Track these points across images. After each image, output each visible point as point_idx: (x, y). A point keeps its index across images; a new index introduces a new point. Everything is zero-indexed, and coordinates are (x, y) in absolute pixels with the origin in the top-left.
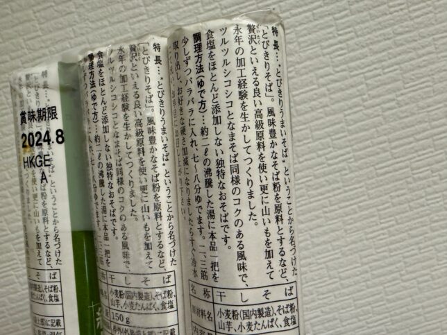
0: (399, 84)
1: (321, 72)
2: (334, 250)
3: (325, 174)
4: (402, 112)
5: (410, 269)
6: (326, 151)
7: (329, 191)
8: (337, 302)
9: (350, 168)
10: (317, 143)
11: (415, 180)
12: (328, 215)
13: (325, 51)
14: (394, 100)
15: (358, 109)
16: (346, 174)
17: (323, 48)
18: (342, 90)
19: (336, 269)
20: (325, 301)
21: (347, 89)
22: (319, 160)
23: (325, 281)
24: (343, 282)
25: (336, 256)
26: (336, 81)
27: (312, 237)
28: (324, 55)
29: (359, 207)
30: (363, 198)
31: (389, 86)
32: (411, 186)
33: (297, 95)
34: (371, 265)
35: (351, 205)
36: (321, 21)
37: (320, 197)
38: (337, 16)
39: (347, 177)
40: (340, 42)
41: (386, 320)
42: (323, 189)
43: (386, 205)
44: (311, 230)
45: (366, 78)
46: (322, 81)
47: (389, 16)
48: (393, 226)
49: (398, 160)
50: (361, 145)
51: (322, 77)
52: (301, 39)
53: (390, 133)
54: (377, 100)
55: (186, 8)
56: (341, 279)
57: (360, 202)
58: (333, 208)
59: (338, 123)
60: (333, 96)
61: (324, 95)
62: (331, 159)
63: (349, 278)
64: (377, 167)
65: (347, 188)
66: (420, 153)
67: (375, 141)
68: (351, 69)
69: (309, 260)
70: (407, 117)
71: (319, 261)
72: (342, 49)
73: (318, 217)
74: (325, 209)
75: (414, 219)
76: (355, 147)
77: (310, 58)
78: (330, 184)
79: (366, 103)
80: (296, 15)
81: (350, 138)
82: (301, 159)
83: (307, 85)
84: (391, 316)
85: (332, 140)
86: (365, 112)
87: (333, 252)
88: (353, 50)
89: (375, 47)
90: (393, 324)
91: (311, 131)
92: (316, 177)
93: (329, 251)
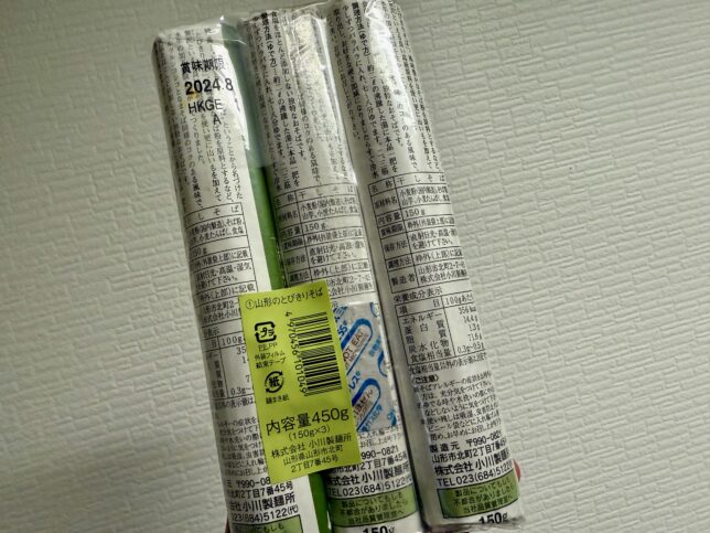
0: (682, 247)
1: (610, 230)
2: (620, 415)
3: (613, 332)
4: (686, 274)
5: (696, 441)
6: (613, 309)
7: (616, 351)
8: (622, 476)
9: (637, 328)
10: (606, 299)
11: (699, 344)
12: (614, 376)
13: (616, 211)
14: (678, 262)
15: (645, 268)
16: (633, 334)
17: (613, 207)
18: (630, 249)
19: (622, 437)
20: (610, 474)
21: (635, 248)
22: (607, 317)
23: (610, 451)
24: (629, 452)
25: (622, 422)
26: (624, 240)
27: (598, 399)
28: (615, 214)
29: (645, 369)
30: (649, 360)
31: (673, 248)
32: (695, 349)
33: (589, 251)
34: (658, 434)
35: (638, 366)
36: (613, 183)
37: (607, 357)
38: (627, 179)
39: (634, 336)
40: (629, 204)
41: (672, 500)
42: (611, 348)
43: (672, 369)
44: (598, 391)
45: (653, 240)
46: (612, 238)
47: (673, 184)
48: (678, 391)
49: (683, 322)
50: (647, 305)
51: (612, 235)
52: (594, 198)
53: (675, 294)
54: (663, 261)
55: (490, 161)
56: (627, 448)
57: (646, 364)
58: (620, 368)
59: (626, 281)
60: (622, 254)
61: (614, 253)
62: (619, 317)
63: (634, 447)
64: (663, 328)
65: (634, 348)
66: (704, 316)
67: (661, 301)
68: (639, 230)
69: (595, 425)
70: (690, 279)
71: (605, 427)
72: (632, 210)
73: (605, 378)
74: (613, 370)
75: (699, 385)
76: (642, 306)
77: (601, 216)
78: (618, 343)
79: (652, 264)
80: (590, 175)
81: (638, 296)
82: (590, 315)
83: (598, 242)
84: (678, 495)
85: (620, 297)
86: (652, 271)
87: (618, 418)
88: (641, 212)
89: (661, 211)
90: (679, 505)
91: (601, 287)
92: (604, 335)
93: (615, 416)
